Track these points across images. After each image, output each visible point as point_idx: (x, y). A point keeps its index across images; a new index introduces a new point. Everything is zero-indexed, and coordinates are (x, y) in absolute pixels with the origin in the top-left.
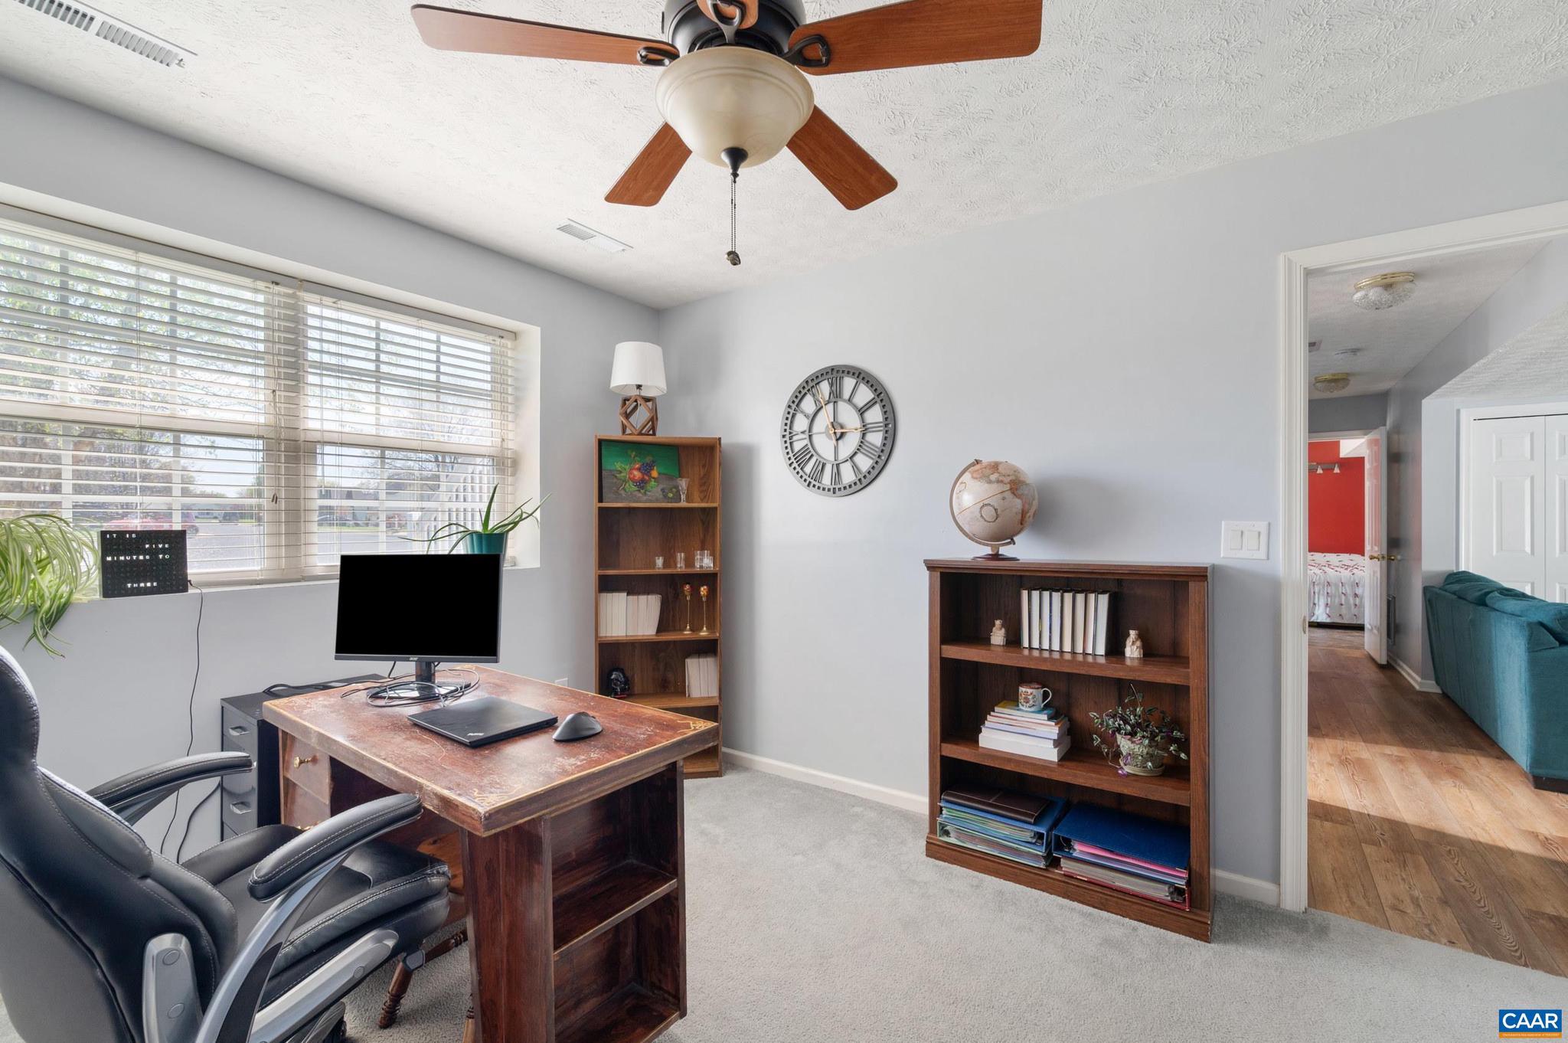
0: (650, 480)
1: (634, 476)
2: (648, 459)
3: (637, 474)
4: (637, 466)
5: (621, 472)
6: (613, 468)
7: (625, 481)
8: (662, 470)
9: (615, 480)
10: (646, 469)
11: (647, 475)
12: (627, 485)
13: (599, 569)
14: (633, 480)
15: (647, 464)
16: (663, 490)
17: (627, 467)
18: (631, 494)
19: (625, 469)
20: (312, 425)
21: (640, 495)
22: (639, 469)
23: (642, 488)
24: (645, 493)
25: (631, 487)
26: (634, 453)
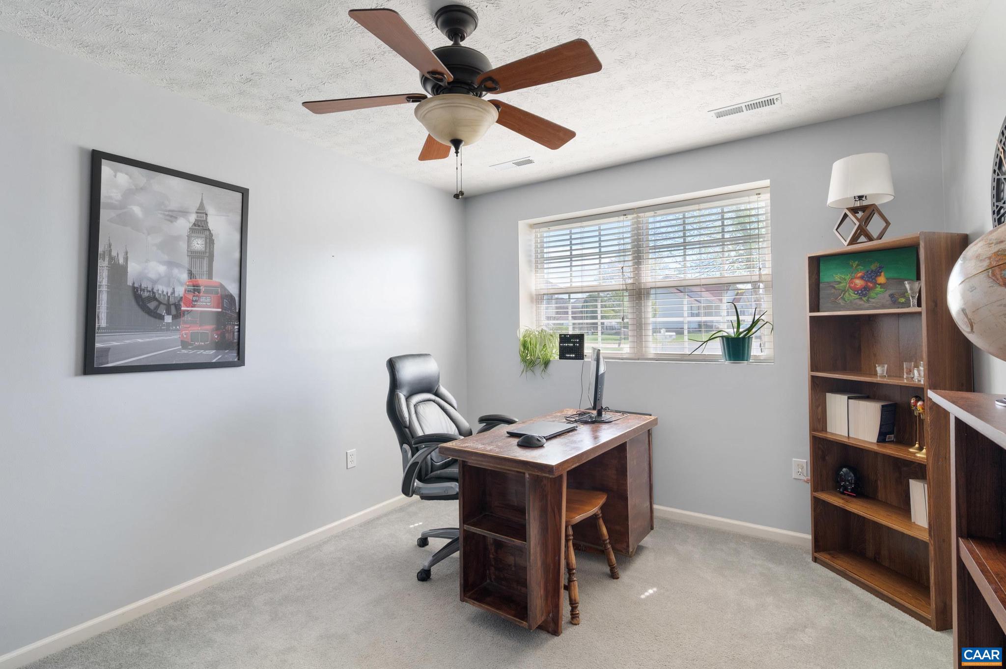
0: (874, 287)
1: (856, 284)
2: (873, 267)
3: (859, 283)
4: (859, 275)
5: (840, 283)
6: (831, 280)
7: (844, 291)
8: (891, 275)
9: (833, 291)
10: (871, 276)
11: (871, 282)
12: (847, 294)
13: (812, 371)
14: (855, 290)
15: (872, 271)
16: (892, 296)
17: (848, 277)
18: (851, 302)
19: (845, 280)
20: (649, 279)
21: (862, 302)
22: (862, 278)
23: (865, 295)
24: (868, 300)
25: (851, 296)
26: (857, 263)
